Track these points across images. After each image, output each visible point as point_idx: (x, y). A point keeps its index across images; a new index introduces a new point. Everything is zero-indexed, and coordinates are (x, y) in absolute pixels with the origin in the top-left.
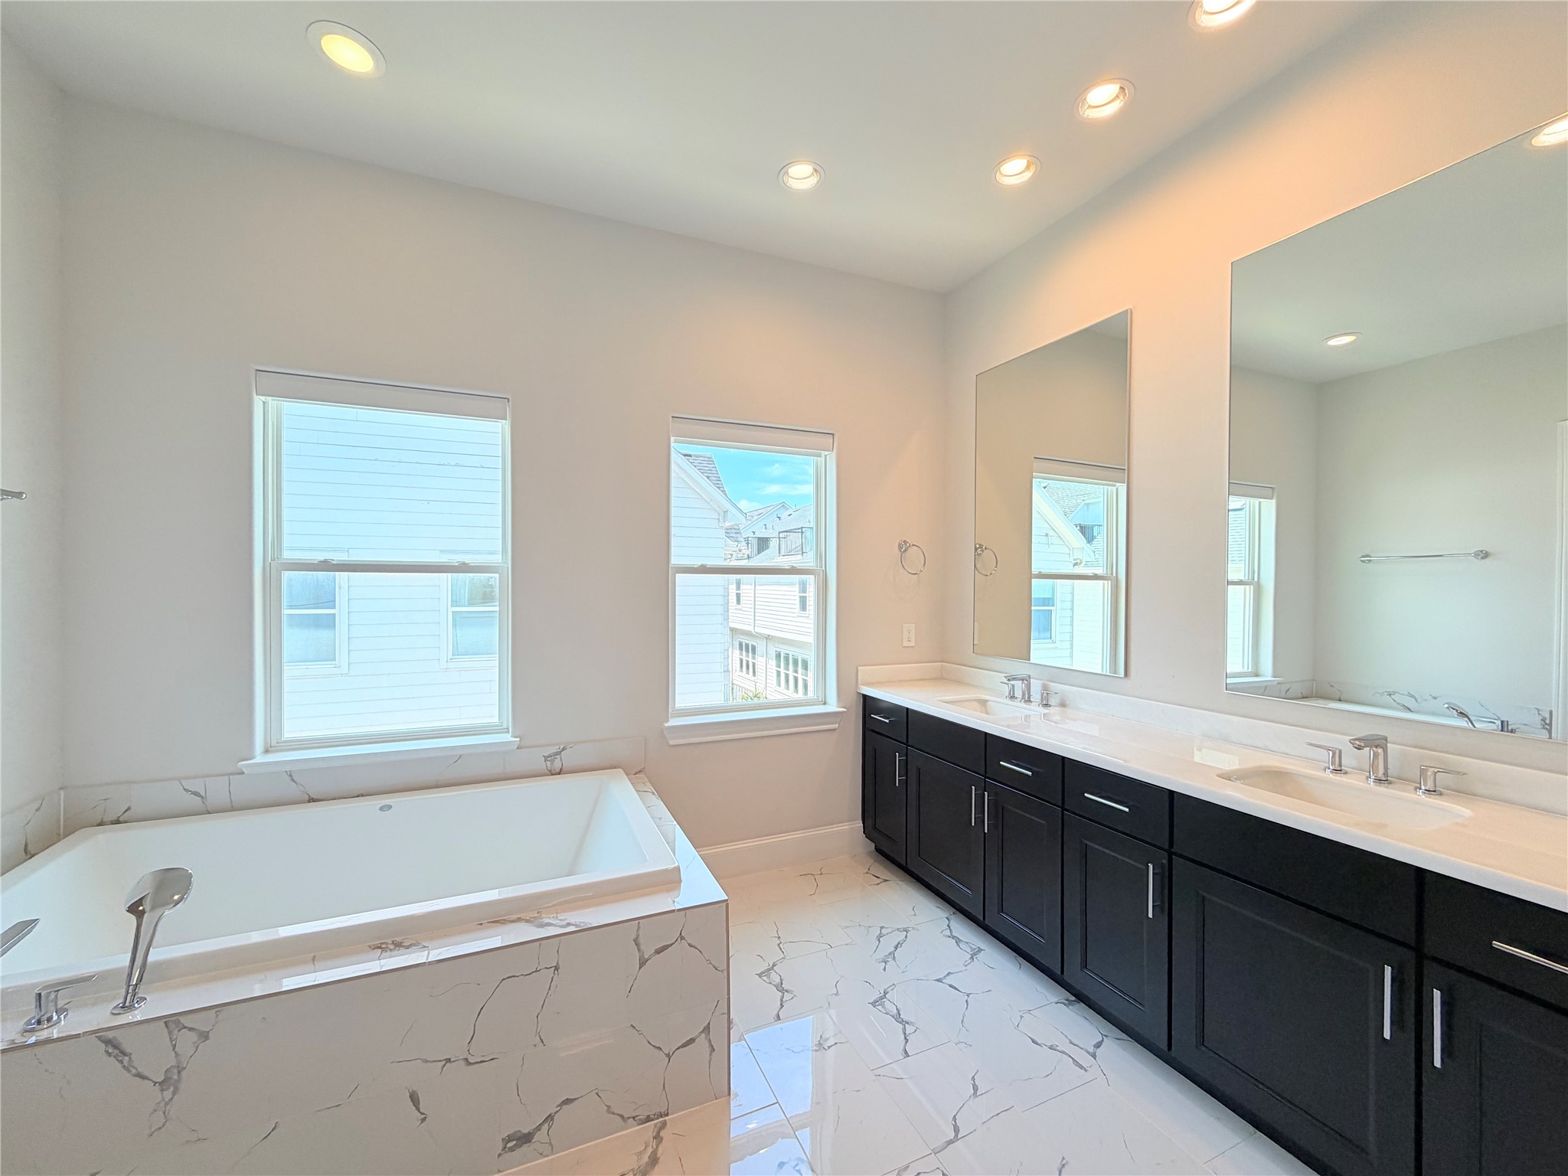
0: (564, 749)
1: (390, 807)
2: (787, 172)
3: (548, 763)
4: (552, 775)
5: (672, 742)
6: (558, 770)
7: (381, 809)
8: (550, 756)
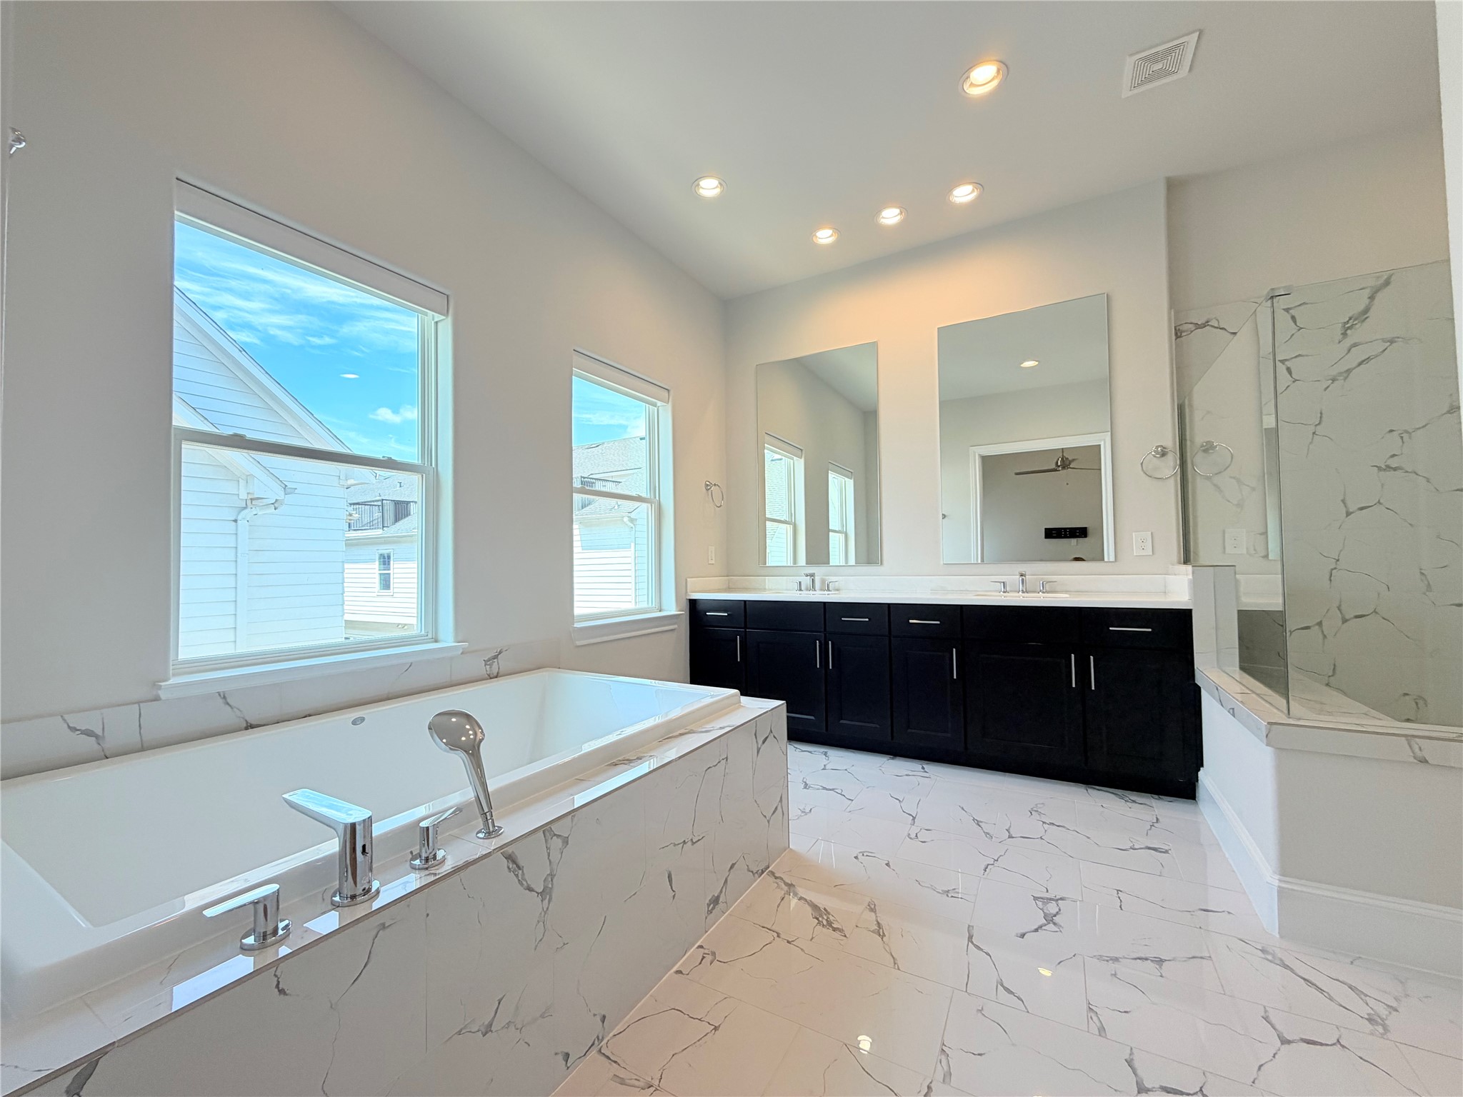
0: (500, 653)
1: (362, 719)
2: (698, 185)
3: (488, 667)
4: (491, 678)
5: (578, 643)
6: (495, 674)
7: (354, 723)
8: (489, 660)
